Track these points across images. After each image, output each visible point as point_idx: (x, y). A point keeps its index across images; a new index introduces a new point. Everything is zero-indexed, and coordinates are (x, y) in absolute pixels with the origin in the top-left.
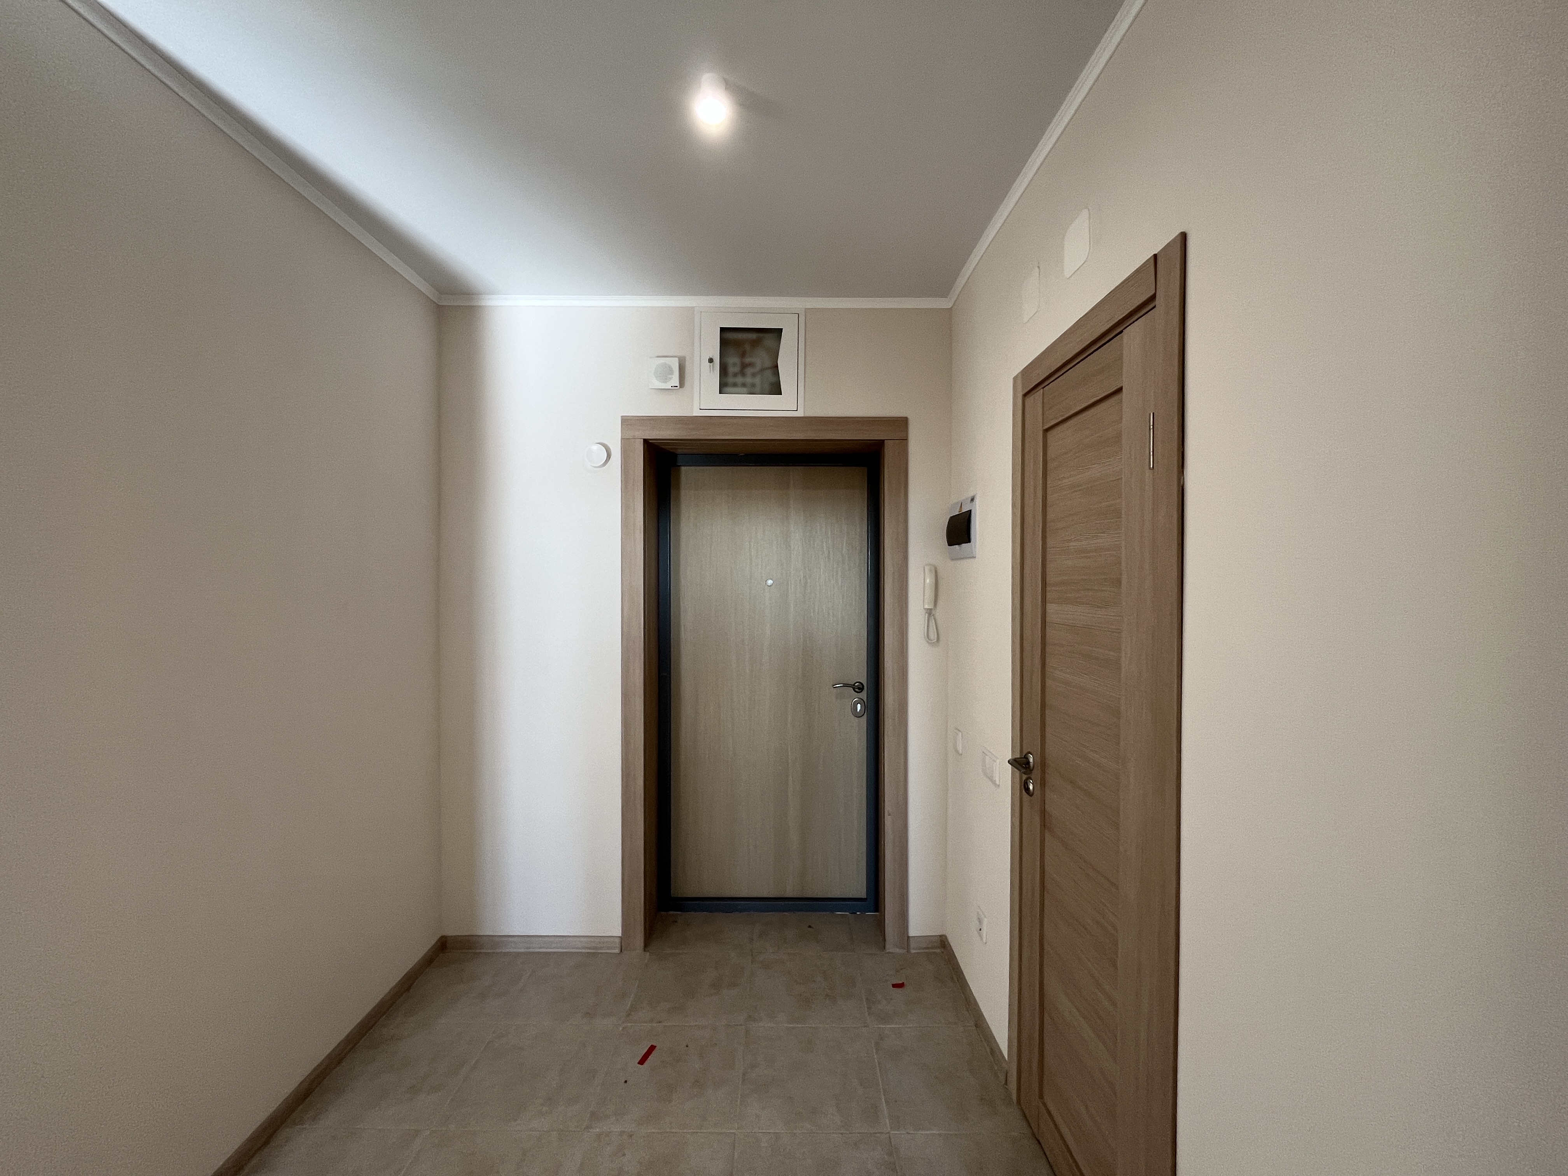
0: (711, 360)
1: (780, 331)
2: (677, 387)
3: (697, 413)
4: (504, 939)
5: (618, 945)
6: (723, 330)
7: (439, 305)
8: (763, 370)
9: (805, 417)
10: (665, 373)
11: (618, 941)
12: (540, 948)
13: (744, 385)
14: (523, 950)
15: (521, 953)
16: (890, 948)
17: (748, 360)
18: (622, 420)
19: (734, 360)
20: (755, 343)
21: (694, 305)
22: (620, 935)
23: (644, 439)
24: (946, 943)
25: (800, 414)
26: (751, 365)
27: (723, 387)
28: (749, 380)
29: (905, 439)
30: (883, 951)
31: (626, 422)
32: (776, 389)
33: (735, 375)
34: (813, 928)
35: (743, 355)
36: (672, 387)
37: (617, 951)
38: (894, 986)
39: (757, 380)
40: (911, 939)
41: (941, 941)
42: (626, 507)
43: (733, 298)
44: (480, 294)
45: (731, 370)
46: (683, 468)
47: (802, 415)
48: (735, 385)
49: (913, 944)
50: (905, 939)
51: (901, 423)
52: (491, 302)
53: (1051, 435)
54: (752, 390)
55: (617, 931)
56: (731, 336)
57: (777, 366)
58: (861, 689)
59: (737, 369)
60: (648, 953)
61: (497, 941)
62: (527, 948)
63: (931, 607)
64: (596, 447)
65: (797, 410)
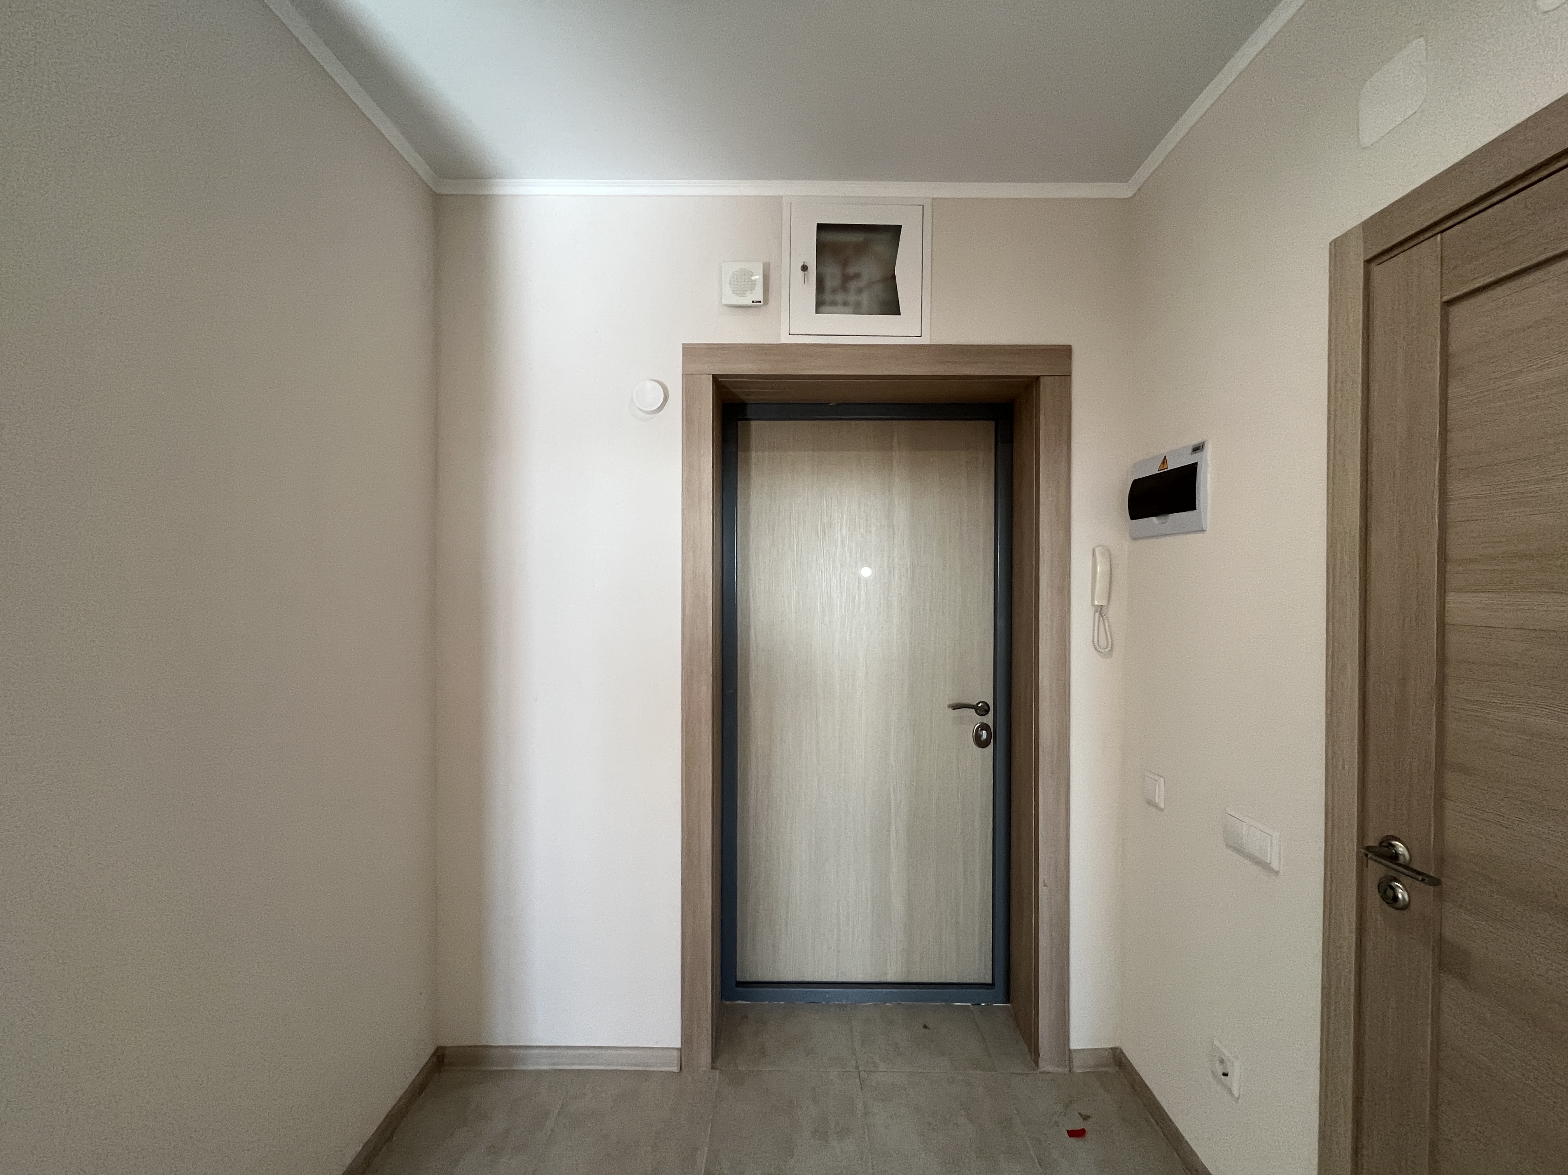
0: (804, 268)
1: (897, 229)
2: (760, 302)
3: (786, 339)
4: (522, 1051)
5: (676, 1062)
6: (821, 227)
7: (436, 194)
8: (871, 284)
9: (933, 345)
10: (742, 282)
11: (676, 1054)
12: (572, 1064)
13: (845, 304)
14: (545, 1068)
15: (545, 1071)
16: (1046, 1065)
17: (851, 270)
18: (683, 348)
19: (833, 273)
20: (860, 250)
21: (781, 193)
22: (680, 1046)
23: (713, 375)
24: (1123, 1060)
25: (925, 340)
26: (857, 276)
27: (820, 305)
28: (852, 298)
29: (1069, 375)
30: (1035, 1070)
31: (689, 351)
32: (892, 307)
33: (834, 291)
34: (929, 1029)
35: (845, 264)
36: (753, 302)
37: (675, 1069)
38: (1073, 1134)
39: (865, 298)
40: (1074, 1055)
41: (1114, 1056)
42: (688, 466)
43: (835, 183)
44: (495, 177)
45: (829, 284)
46: (754, 424)
47: (928, 343)
48: (834, 303)
49: (1076, 1062)
50: (1066, 1054)
51: (1064, 353)
52: (506, 188)
53: (1458, 312)
54: (857, 309)
55: (676, 1042)
56: (830, 237)
57: (894, 277)
58: (982, 710)
59: (837, 282)
60: (718, 1071)
61: (512, 1052)
62: (553, 1064)
63: (1104, 603)
64: (650, 385)
65: (921, 336)
